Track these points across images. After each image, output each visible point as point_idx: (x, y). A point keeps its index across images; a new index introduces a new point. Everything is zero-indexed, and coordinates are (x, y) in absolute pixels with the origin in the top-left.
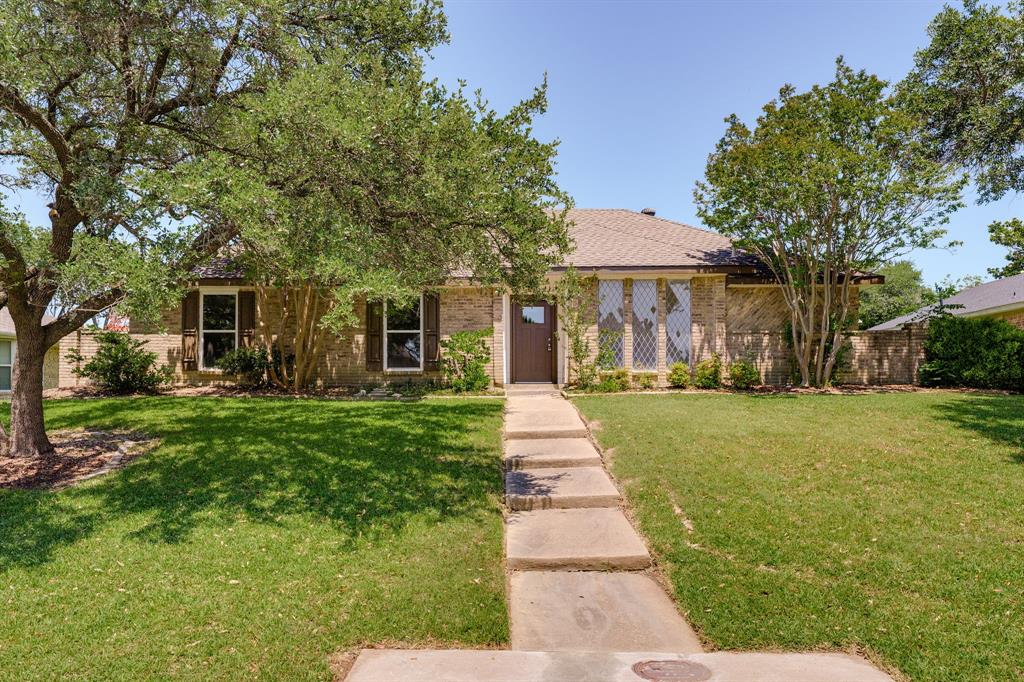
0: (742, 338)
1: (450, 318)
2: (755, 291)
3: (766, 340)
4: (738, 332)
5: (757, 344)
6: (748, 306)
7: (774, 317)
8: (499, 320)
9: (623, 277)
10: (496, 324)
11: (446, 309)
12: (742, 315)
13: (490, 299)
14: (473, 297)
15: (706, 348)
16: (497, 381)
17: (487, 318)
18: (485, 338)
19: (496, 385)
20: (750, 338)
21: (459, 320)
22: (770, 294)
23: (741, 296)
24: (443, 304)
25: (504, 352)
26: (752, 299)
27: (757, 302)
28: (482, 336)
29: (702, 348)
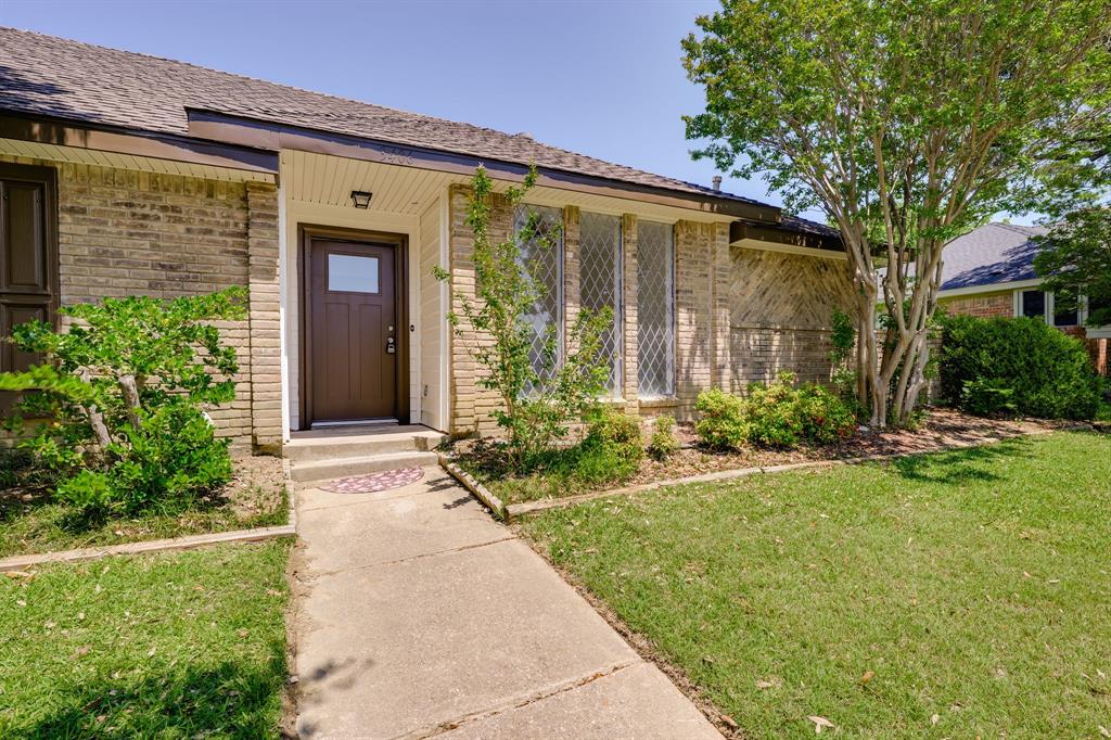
0: (748, 338)
1: (100, 257)
2: (763, 257)
3: (777, 338)
4: (744, 325)
5: (765, 348)
6: (754, 281)
7: (786, 302)
8: (269, 273)
9: (563, 204)
10: (258, 287)
11: (83, 229)
12: (748, 297)
13: (240, 215)
14: (181, 201)
15: (698, 353)
16: (261, 441)
17: (233, 266)
18: (217, 322)
19: (259, 450)
20: (757, 337)
21: (133, 265)
22: (782, 264)
23: (746, 262)
24: (72, 210)
25: (284, 360)
26: (759, 269)
27: (765, 276)
28: (205, 313)
29: (693, 353)
